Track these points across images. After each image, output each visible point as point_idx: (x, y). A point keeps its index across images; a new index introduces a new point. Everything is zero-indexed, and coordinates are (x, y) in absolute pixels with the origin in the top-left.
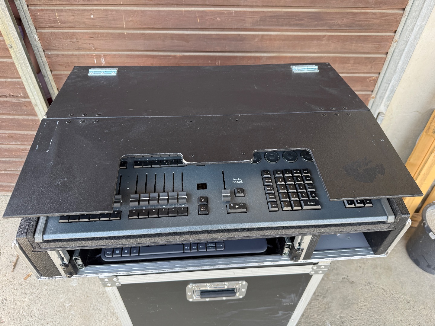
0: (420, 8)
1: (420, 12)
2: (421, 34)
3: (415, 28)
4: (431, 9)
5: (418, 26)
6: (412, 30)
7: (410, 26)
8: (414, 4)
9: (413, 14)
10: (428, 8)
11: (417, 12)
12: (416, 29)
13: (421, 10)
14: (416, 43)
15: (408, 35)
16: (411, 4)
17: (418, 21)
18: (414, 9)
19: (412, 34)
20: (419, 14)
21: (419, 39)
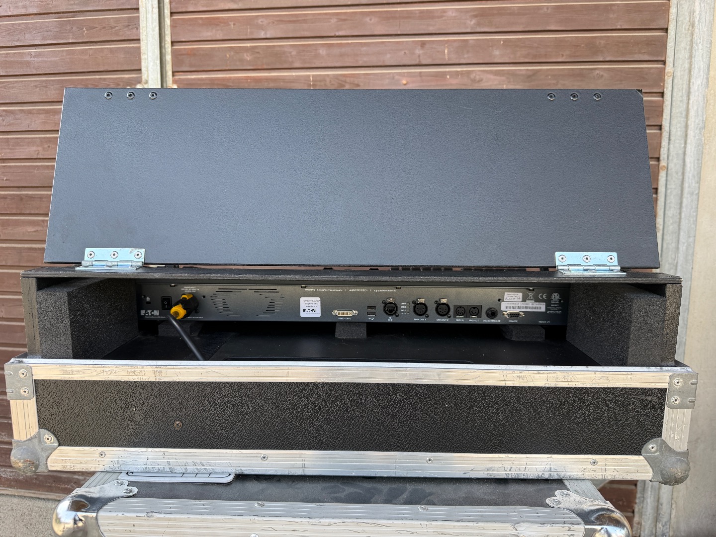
0: (678, 220)
1: (679, 225)
2: (693, 254)
3: (679, 246)
4: (693, 221)
5: (684, 243)
6: (677, 248)
7: (672, 243)
8: (666, 216)
9: (671, 228)
10: (688, 219)
11: (676, 226)
12: (682, 248)
13: (680, 222)
14: (691, 268)
15: (673, 256)
16: (662, 214)
17: (681, 237)
18: (669, 221)
19: (679, 255)
20: (679, 229)
21: (693, 262)
